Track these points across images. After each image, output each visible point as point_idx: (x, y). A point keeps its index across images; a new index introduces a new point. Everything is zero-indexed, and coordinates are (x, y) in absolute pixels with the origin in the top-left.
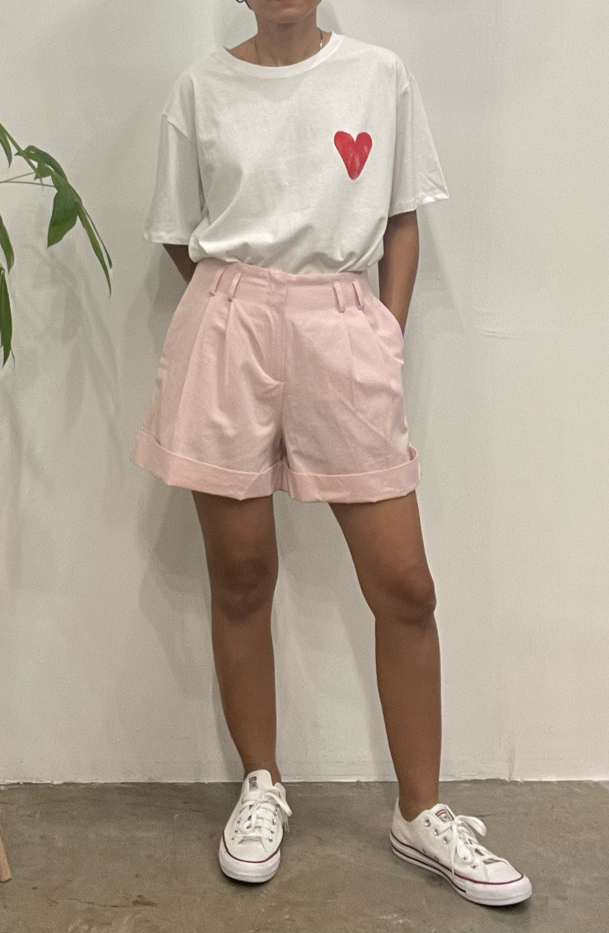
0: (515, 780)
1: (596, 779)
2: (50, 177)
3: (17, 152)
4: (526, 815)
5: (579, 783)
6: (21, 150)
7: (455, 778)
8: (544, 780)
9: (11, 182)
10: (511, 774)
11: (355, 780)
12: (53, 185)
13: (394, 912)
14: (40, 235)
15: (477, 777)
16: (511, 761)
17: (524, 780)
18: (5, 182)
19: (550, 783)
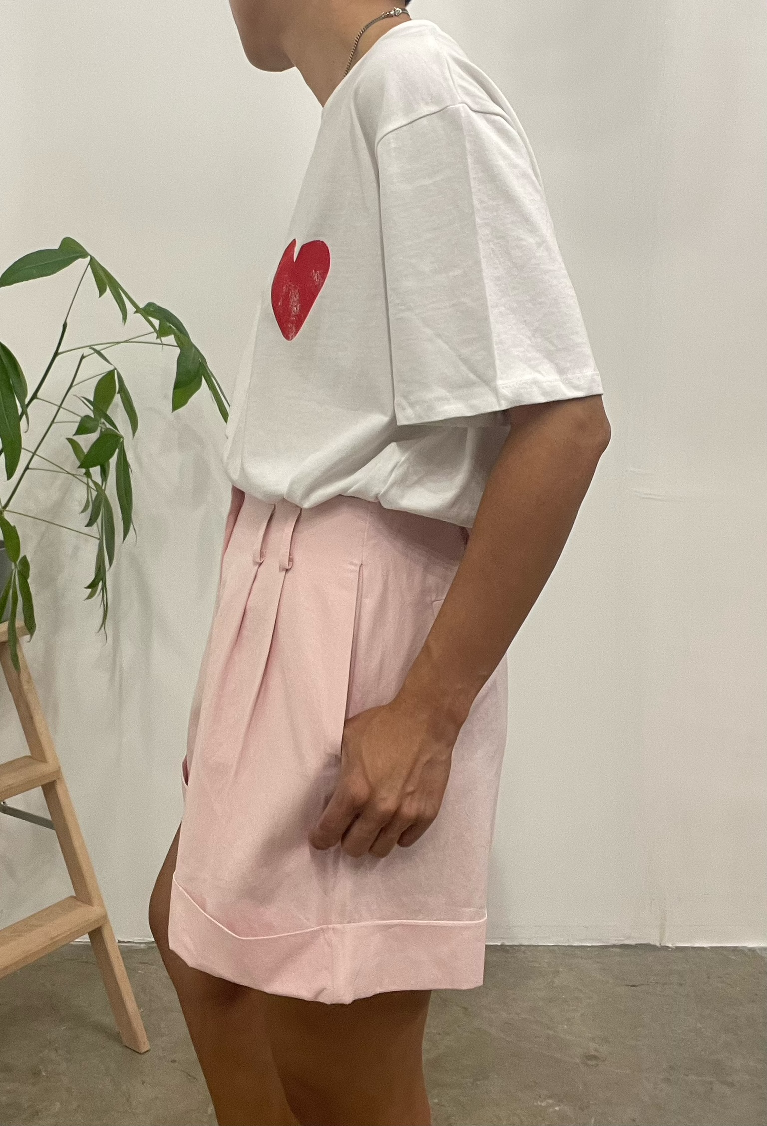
0: (666, 945)
1: (750, 945)
2: (173, 336)
3: (135, 310)
4: (681, 985)
5: (735, 949)
6: (139, 307)
7: (603, 942)
8: (696, 945)
9: (130, 342)
10: (661, 940)
11: (499, 944)
12: (176, 344)
13: (550, 1097)
14: (165, 397)
15: (627, 942)
16: (662, 928)
17: (674, 945)
18: (126, 341)
19: (703, 949)
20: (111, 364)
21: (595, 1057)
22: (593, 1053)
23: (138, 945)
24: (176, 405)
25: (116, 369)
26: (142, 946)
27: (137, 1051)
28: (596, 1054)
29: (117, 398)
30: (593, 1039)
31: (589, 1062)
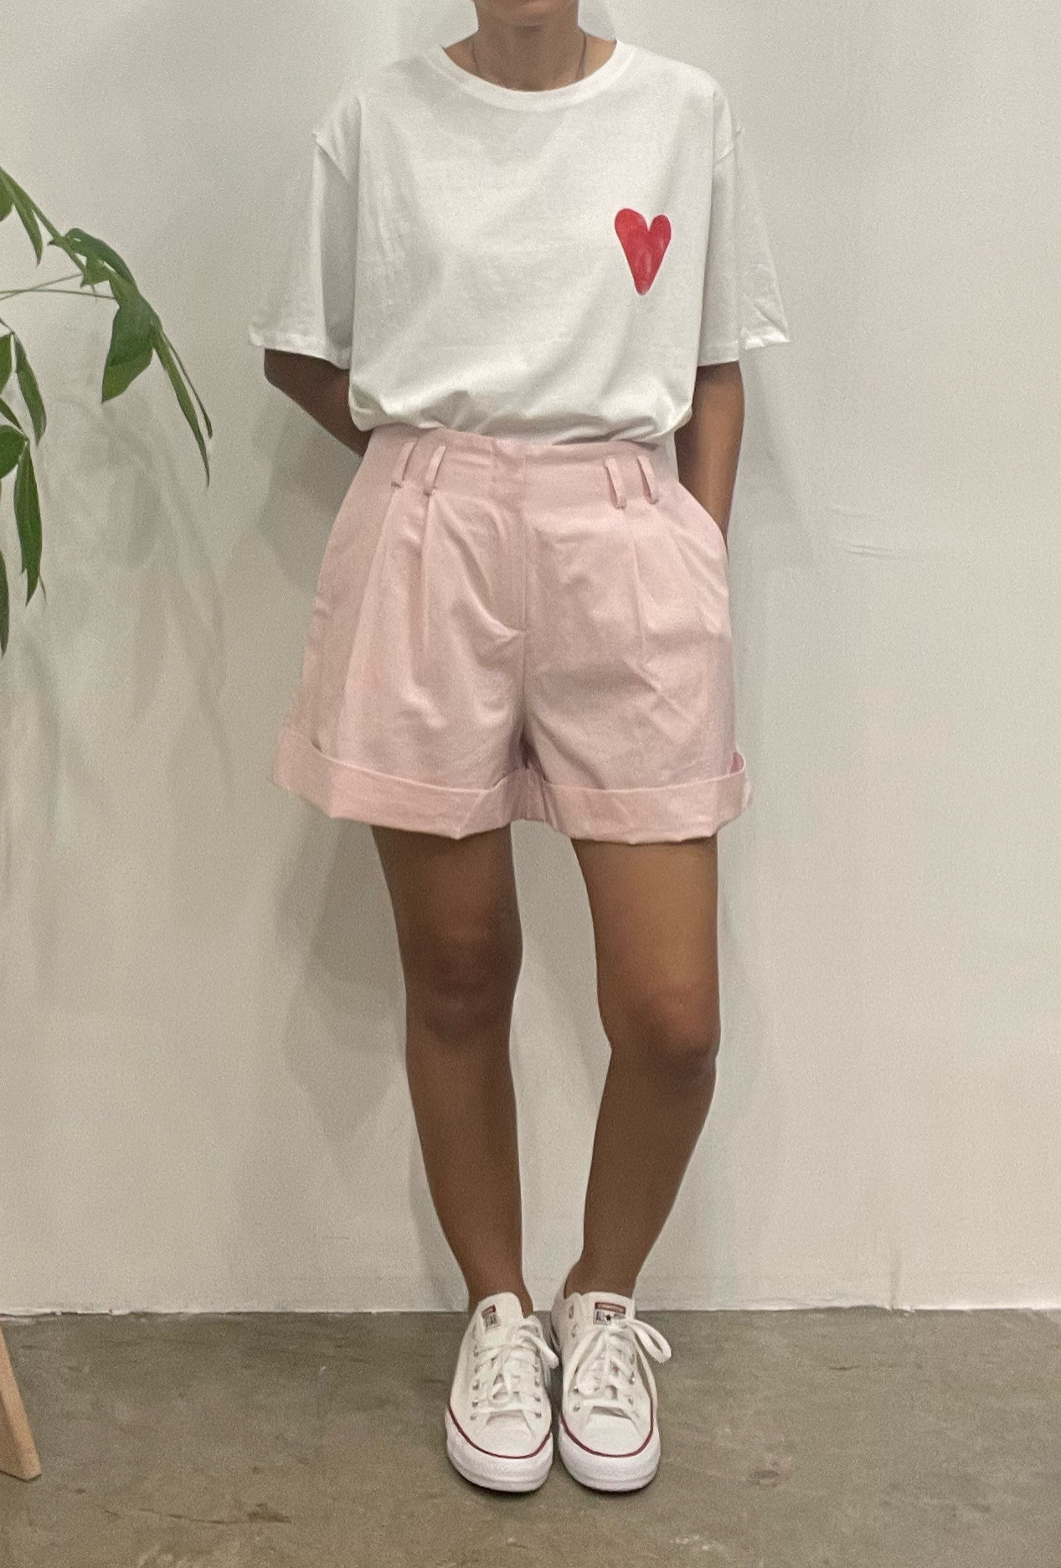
0: (901, 1308)
2: (107, 282)
3: (52, 239)
5: (1012, 1313)
6: (59, 235)
8: (950, 1307)
9: (39, 291)
10: (892, 1298)
12: (112, 295)
13: (694, 1532)
14: (90, 381)
15: (836, 1304)
16: (894, 1276)
17: (915, 1308)
18: (31, 290)
19: (960, 1313)
20: (6, 326)
21: (772, 1474)
22: (768, 1467)
23: (19, 1320)
24: (108, 394)
25: (13, 333)
26: (26, 1321)
27: (19, 1475)
28: (775, 1469)
29: (13, 378)
30: (770, 1449)
31: (762, 1481)
